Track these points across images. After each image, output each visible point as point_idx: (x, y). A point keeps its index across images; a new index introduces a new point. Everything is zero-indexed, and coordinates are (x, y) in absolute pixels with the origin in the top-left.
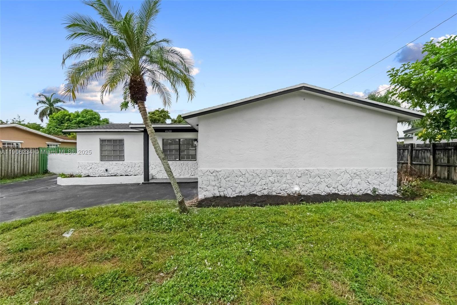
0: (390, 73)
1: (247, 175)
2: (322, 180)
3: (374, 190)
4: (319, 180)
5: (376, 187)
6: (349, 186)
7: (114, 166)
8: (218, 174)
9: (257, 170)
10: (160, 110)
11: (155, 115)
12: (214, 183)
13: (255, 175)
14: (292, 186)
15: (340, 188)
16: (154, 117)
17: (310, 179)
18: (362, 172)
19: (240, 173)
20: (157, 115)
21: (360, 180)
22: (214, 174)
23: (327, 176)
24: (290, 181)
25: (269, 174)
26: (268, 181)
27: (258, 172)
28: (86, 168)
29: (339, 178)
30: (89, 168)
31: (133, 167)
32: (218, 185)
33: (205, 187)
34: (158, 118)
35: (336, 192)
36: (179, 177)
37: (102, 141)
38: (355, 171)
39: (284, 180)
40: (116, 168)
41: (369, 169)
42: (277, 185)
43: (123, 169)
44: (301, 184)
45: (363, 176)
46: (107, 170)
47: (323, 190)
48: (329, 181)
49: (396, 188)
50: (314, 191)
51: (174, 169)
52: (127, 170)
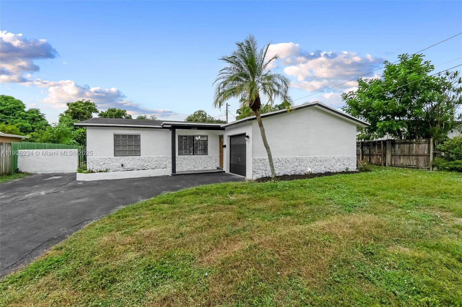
1: (282, 161)
2: (322, 164)
3: (347, 169)
4: (321, 163)
5: (348, 167)
6: (335, 167)
7: (129, 161)
8: (265, 161)
9: (288, 158)
10: (84, 102)
11: (78, 107)
12: (262, 168)
13: (287, 161)
14: (307, 168)
15: (331, 168)
16: (76, 109)
17: (316, 164)
18: (341, 158)
19: (278, 160)
20: (81, 108)
21: (340, 163)
22: (262, 161)
23: (325, 161)
24: (306, 165)
25: (295, 160)
26: (294, 165)
27: (289, 159)
28: (99, 163)
29: (331, 162)
30: (101, 164)
31: (150, 161)
32: (264, 169)
33: (257, 170)
34: (83, 111)
35: (329, 171)
36: (194, 170)
37: (116, 136)
38: (338, 158)
39: (303, 164)
40: (132, 163)
41: (344, 156)
42: (299, 167)
43: (140, 164)
44: (312, 167)
45: (342, 161)
46: (122, 165)
47: (322, 169)
48: (326, 164)
49: (356, 167)
50: (318, 171)
51: (190, 163)
52: (144, 165)
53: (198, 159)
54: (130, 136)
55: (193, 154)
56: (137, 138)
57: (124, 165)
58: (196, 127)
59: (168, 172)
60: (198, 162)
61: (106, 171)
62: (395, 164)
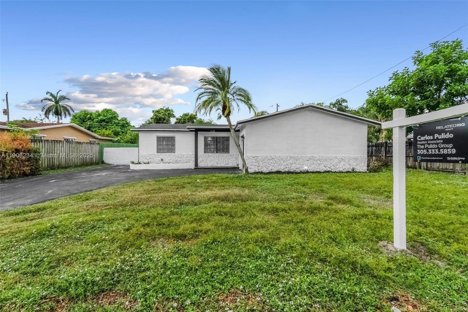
0: (368, 93)
1: (275, 159)
2: (321, 163)
3: (353, 169)
4: (319, 162)
5: (354, 167)
6: (338, 166)
7: (167, 156)
8: (258, 158)
9: (282, 156)
10: (165, 109)
11: (160, 114)
12: (255, 164)
13: (280, 159)
14: (303, 166)
15: (332, 167)
16: (158, 115)
17: (314, 162)
18: (346, 158)
19: (271, 158)
20: (162, 114)
21: (344, 163)
22: (255, 158)
23: (325, 160)
24: (301, 163)
25: (289, 158)
26: (288, 163)
27: (282, 157)
28: (146, 158)
29: (332, 161)
30: (148, 158)
31: (182, 158)
32: (257, 165)
33: (250, 166)
34: (163, 116)
35: (330, 170)
36: (217, 165)
38: (341, 157)
39: (298, 162)
40: (169, 158)
41: (350, 156)
42: (294, 165)
43: (175, 159)
44: (308, 165)
45: (347, 160)
46: (162, 160)
47: (322, 168)
48: (326, 163)
49: (366, 168)
50: (317, 170)
51: (213, 159)
52: (177, 160)
53: (221, 157)
54: (168, 138)
55: (217, 153)
56: (173, 139)
57: (163, 159)
58: (214, 130)
59: (192, 166)
60: (220, 159)
61: (148, 163)
62: (431, 167)
